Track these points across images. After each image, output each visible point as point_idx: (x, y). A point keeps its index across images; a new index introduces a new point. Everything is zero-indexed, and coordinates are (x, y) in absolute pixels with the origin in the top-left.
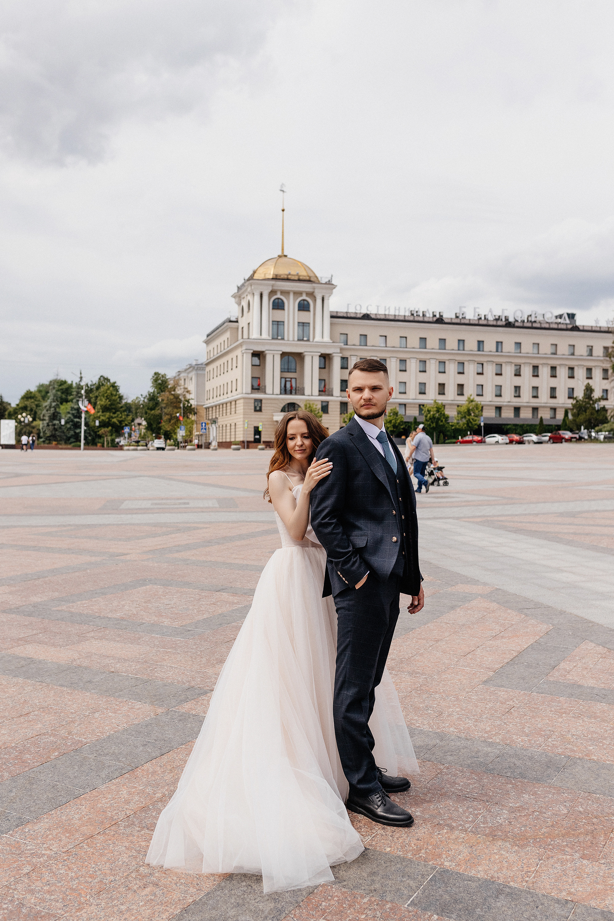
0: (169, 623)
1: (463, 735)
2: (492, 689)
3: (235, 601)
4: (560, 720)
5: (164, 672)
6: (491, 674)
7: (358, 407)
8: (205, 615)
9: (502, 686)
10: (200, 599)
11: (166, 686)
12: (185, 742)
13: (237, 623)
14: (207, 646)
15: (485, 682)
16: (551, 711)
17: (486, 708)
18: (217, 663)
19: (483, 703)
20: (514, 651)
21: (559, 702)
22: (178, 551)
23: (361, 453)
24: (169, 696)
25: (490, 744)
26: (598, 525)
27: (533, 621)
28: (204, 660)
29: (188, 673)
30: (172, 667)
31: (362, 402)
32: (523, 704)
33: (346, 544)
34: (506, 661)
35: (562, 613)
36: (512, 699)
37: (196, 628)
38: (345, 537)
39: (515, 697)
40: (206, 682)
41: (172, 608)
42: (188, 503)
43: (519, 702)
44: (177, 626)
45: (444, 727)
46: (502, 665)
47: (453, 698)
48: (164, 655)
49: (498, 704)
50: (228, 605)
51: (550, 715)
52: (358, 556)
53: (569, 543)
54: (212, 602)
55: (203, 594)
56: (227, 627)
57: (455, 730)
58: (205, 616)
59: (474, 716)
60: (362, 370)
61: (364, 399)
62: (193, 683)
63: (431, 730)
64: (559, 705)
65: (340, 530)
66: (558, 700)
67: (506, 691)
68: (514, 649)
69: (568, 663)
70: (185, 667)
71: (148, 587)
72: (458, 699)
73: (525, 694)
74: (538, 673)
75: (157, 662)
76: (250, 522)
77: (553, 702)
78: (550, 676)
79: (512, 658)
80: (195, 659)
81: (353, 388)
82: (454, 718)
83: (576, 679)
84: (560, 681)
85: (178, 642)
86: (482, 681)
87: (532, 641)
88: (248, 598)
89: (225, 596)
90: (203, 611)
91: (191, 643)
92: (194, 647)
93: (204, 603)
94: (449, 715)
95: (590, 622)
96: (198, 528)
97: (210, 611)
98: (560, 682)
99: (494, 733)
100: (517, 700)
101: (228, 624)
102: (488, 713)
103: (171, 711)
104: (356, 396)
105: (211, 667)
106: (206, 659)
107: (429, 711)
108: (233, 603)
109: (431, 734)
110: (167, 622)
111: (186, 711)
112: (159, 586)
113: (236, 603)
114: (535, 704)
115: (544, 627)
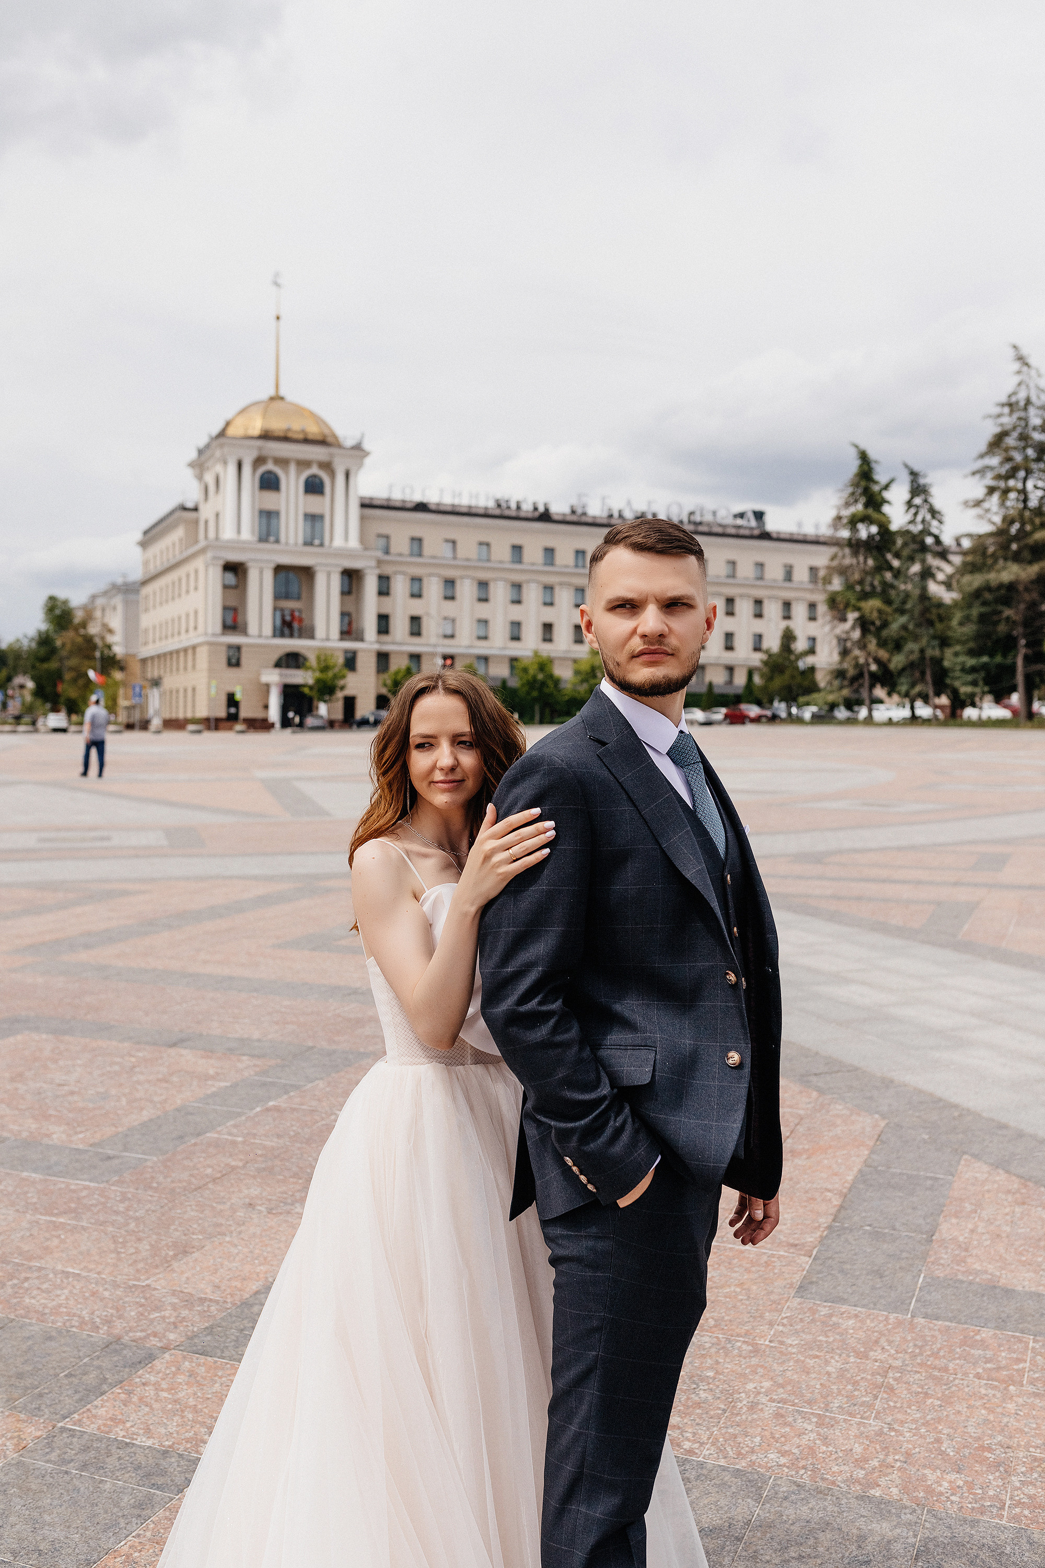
0: (64, 1137)
1: (805, 1478)
2: (824, 1311)
3: (211, 1072)
4: (1011, 1406)
5: (48, 1291)
6: (806, 1262)
7: (622, 657)
8: (145, 1113)
9: (843, 1301)
10: (134, 1067)
11: (50, 1338)
12: (95, 1557)
13: (219, 1133)
14: (150, 1202)
15: (802, 1289)
16: (978, 1376)
17: (828, 1374)
18: (175, 1255)
19: (817, 1357)
20: (829, 1191)
21: (983, 1345)
22: (87, 946)
23: (630, 798)
24: (56, 1375)
25: (883, 1508)
26: (867, 880)
27: (838, 1108)
28: (145, 1246)
29: (106, 1294)
30: (67, 1274)
31: (637, 644)
32: (907, 1356)
33: (593, 1076)
34: (825, 1221)
35: (887, 1083)
36: (877, 1342)
37: (126, 1149)
38: (587, 1053)
39: (881, 1333)
40: (152, 1321)
41: (72, 1093)
42: (108, 839)
43: (897, 1352)
44: (81, 1146)
45: (753, 1451)
46: (819, 1234)
47: (744, 1347)
48: (47, 1235)
49: (852, 1359)
50: (195, 1083)
51: (983, 1391)
52: (627, 1110)
53: (833, 917)
54: (160, 1076)
55: (140, 1054)
56: (195, 1144)
57: (783, 1460)
58: (146, 1115)
59: (810, 1403)
60: (639, 548)
61: (644, 636)
62: (119, 1326)
63: (722, 1462)
64: (989, 1354)
65: (573, 1033)
66: (978, 1337)
67: (856, 1316)
68: (829, 1187)
69: (954, 1221)
70: (99, 1273)
71: (19, 1037)
72: (756, 1351)
73: (899, 1323)
74: (904, 1255)
75: (30, 1259)
76: (231, 877)
77: (971, 1347)
78: (933, 1263)
79: (833, 1210)
80: (124, 1244)
81: (610, 601)
82: (766, 1415)
83: (990, 1268)
84: (960, 1277)
85: (84, 1193)
86: (791, 1285)
87: (857, 1163)
88: (239, 1061)
89: (187, 1057)
90: (141, 1099)
91: (113, 1196)
92: (121, 1207)
93: (142, 1078)
94: (753, 1407)
95: (956, 1106)
96: (125, 893)
97: (156, 1099)
98: (962, 1282)
99: (875, 1463)
100: (890, 1342)
101: (199, 1135)
102: (839, 1391)
103: (63, 1430)
104: (619, 625)
105: (162, 1269)
106: (151, 1245)
107: (703, 1395)
108: (208, 1077)
109: (727, 1477)
110: (58, 1134)
111: (99, 1429)
112: (44, 1036)
113: (213, 1078)
114: (935, 1355)
115: (867, 1124)
